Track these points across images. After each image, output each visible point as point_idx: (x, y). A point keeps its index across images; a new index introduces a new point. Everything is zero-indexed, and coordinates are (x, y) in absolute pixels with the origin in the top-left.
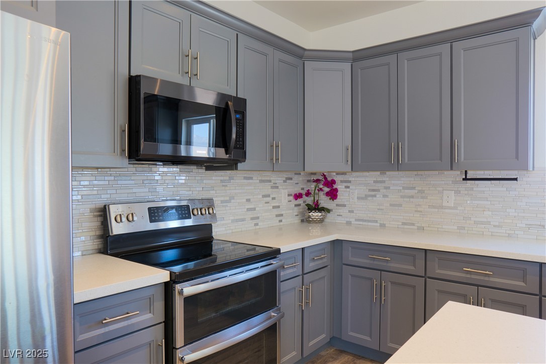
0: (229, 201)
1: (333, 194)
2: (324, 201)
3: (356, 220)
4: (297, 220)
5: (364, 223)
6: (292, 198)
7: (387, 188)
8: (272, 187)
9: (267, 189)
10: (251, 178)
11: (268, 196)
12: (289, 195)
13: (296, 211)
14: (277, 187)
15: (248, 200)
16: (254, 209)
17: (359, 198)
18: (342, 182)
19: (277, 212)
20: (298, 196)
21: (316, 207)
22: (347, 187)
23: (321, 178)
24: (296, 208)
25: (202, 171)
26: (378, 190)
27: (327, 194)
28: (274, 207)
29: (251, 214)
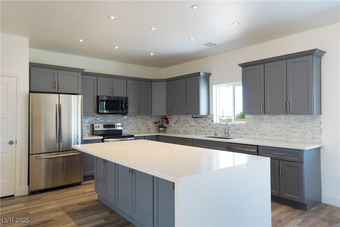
0: (129, 124)
1: (167, 122)
2: (165, 125)
3: (173, 131)
4: (156, 131)
5: (175, 132)
6: (153, 123)
7: (180, 120)
8: (145, 120)
9: (143, 121)
10: (137, 117)
11: (144, 123)
12: (152, 123)
13: (156, 128)
14: (148, 120)
15: (136, 124)
16: (138, 126)
17: (174, 124)
18: (170, 118)
19: (147, 128)
20: (156, 123)
21: (162, 126)
22: (171, 120)
23: (164, 117)
24: (156, 127)
25: (120, 116)
26: (178, 121)
27: (166, 122)
28: (146, 126)
29: (137, 128)
